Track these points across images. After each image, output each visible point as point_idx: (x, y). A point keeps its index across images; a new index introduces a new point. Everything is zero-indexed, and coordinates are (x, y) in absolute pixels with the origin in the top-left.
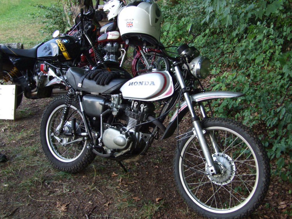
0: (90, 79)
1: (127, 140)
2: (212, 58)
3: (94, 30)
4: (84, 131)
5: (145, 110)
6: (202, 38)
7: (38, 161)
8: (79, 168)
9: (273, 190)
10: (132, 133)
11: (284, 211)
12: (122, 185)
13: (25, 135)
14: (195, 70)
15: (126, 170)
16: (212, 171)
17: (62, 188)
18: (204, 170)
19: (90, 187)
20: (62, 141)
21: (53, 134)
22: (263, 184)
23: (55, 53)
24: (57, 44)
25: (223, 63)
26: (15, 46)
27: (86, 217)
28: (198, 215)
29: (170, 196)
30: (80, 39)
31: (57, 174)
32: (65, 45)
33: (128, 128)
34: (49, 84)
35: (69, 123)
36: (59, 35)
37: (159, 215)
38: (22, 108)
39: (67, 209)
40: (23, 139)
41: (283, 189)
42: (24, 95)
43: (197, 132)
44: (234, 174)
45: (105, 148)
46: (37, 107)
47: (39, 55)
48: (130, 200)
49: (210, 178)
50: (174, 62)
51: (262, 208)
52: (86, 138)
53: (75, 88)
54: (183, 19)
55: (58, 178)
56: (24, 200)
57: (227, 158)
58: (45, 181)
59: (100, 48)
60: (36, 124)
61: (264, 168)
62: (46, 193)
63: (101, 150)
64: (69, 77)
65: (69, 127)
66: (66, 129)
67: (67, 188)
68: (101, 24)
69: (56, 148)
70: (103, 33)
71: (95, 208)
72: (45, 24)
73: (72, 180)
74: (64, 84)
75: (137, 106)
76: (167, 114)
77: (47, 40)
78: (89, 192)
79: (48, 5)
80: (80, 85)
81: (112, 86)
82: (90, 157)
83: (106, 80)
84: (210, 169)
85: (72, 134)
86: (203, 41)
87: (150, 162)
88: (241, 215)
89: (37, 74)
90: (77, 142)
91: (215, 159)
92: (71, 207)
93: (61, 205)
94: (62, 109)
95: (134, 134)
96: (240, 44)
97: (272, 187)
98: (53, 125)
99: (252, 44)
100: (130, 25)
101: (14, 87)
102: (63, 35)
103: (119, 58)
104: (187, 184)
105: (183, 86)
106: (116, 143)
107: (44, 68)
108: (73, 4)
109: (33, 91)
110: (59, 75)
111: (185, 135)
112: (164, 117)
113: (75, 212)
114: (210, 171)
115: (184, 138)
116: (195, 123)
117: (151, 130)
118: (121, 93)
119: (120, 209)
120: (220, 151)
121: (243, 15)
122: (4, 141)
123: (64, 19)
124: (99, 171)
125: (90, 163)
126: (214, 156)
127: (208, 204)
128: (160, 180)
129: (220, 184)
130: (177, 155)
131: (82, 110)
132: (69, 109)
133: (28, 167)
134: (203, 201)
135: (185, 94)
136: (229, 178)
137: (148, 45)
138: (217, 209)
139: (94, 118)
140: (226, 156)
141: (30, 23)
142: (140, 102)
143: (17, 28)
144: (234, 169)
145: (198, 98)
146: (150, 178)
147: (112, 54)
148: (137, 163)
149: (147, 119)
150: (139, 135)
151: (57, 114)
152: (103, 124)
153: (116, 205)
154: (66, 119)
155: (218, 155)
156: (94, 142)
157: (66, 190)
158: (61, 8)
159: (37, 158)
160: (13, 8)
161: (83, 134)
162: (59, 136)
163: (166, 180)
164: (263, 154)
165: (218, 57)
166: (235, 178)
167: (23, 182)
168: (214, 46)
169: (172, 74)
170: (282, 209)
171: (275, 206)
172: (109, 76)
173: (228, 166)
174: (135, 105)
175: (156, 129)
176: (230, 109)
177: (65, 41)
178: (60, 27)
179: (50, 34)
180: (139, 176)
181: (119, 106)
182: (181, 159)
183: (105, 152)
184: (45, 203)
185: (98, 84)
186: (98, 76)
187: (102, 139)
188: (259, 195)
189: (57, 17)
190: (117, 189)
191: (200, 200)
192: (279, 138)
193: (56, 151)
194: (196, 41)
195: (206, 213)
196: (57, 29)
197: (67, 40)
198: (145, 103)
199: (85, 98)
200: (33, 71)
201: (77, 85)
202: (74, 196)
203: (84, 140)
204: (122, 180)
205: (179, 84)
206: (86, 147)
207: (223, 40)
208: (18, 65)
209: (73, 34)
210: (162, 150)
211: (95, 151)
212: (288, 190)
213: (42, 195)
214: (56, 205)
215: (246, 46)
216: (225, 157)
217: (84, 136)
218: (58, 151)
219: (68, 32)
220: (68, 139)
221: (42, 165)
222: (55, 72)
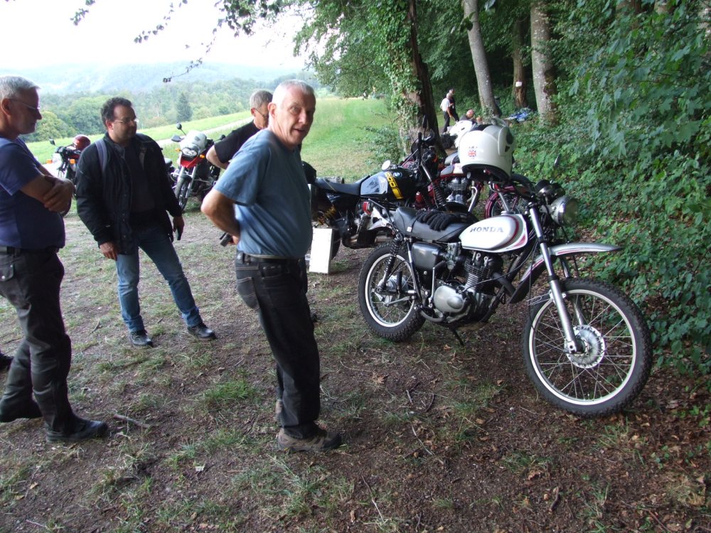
0: (422, 222)
1: (464, 301)
2: (602, 202)
3: (435, 161)
4: (412, 289)
5: (489, 264)
6: (589, 175)
7: (354, 324)
8: (403, 335)
9: (663, 385)
10: (471, 293)
11: (673, 411)
12: (456, 360)
13: (340, 292)
14: (556, 214)
15: (462, 344)
16: (571, 347)
17: (381, 358)
18: (563, 346)
19: (415, 359)
20: (384, 300)
21: (373, 290)
22: (641, 370)
23: (383, 189)
24: (386, 178)
25: (618, 210)
26: (334, 180)
27: (406, 392)
28: (551, 405)
29: (517, 380)
30: (416, 172)
31: (375, 341)
32: (396, 179)
33: (466, 287)
34: (373, 227)
35: (394, 278)
36: (391, 167)
37: (499, 400)
38: (338, 260)
39: (385, 382)
40: (337, 297)
41: (678, 385)
42: (341, 244)
43: (555, 296)
44: (602, 355)
45: (436, 311)
46: (357, 259)
47: (363, 193)
48: (464, 380)
49: (570, 358)
50: (530, 203)
51: (641, 405)
52: (413, 297)
53: (404, 233)
54: (565, 147)
55: (376, 346)
56: (334, 366)
57: (594, 333)
58: (360, 347)
59: (443, 185)
60: (354, 280)
61: (644, 347)
62: (361, 361)
63: (431, 312)
64: (396, 219)
65: (393, 282)
66: (389, 284)
67: (386, 358)
68: (447, 152)
69: (377, 309)
70: (449, 165)
71: (419, 384)
72: (374, 152)
73: (394, 349)
74: (390, 227)
75: (480, 259)
76: (519, 270)
77: (375, 173)
78: (414, 365)
79: (379, 127)
80: (409, 229)
81: (450, 231)
82: (418, 322)
83: (442, 224)
84: (569, 344)
85: (397, 290)
86: (593, 178)
87: (496, 336)
88: (608, 409)
89: (359, 217)
90: (403, 302)
91: (576, 333)
92: (390, 380)
93: (378, 377)
94: (386, 259)
95: (474, 294)
96: (646, 184)
97: (663, 381)
98: (374, 279)
99: (663, 184)
100: (473, 154)
101: (330, 231)
102: (394, 167)
103: (468, 200)
104: (538, 364)
105: (539, 235)
106: (450, 304)
107: (368, 207)
108: (411, 125)
109: (352, 238)
110: (385, 217)
111: (539, 298)
112: (514, 274)
113: (394, 386)
114: (569, 347)
115: (538, 302)
116: (553, 283)
117: (496, 290)
118: (460, 241)
119: (450, 388)
120: (585, 323)
121: (646, 142)
122: (315, 298)
123: (398, 144)
124: (429, 342)
125: (417, 330)
126: (577, 329)
127: (566, 392)
128: (506, 359)
129: (581, 367)
130: (527, 325)
131: (411, 261)
132: (394, 259)
133: (341, 330)
134: (558, 387)
135: (542, 245)
136: (596, 359)
137: (495, 179)
138: (576, 399)
139: (425, 273)
140: (594, 329)
141: (355, 151)
142: (483, 254)
143: (337, 157)
144: (603, 348)
145: (559, 250)
146: (494, 355)
147: (458, 193)
148: (478, 337)
149: (491, 276)
150: (480, 295)
151: (380, 265)
152: (435, 280)
153: (445, 383)
154: (389, 273)
155: (582, 328)
156: (424, 302)
157: (385, 361)
158: (396, 131)
159: (353, 321)
160: (334, 131)
161: (410, 292)
162: (381, 293)
163: (514, 360)
164: (643, 330)
165: (613, 201)
166: (604, 360)
167: (335, 346)
168: (608, 185)
169: (527, 218)
170: (671, 409)
171: (662, 405)
172: (447, 218)
173: (594, 342)
174: (477, 258)
175: (502, 290)
176: (618, 274)
177: (397, 174)
178: (393, 156)
179: (379, 166)
180: (479, 353)
181: (457, 258)
182: (532, 331)
183: (436, 316)
184: (359, 372)
185: (432, 228)
186: (432, 219)
187: (433, 300)
188: (636, 384)
189: (390, 142)
190: (448, 365)
191: (555, 386)
192: (684, 317)
193: (376, 313)
194: (582, 178)
195: (561, 403)
196: (389, 159)
197: (399, 174)
198: (490, 255)
199: (415, 246)
200: (354, 212)
201: (406, 229)
202: (394, 368)
203: (411, 300)
204: (456, 355)
205: (535, 233)
206: (413, 309)
207: (622, 178)
208: (337, 203)
209: (407, 165)
210: (515, 323)
211: (423, 313)
212: (685, 387)
213: (355, 363)
214: (371, 375)
215: (655, 187)
216: (591, 331)
217: (411, 295)
218: (378, 313)
219: (402, 162)
220: (391, 297)
221: (358, 329)
222: (381, 213)
